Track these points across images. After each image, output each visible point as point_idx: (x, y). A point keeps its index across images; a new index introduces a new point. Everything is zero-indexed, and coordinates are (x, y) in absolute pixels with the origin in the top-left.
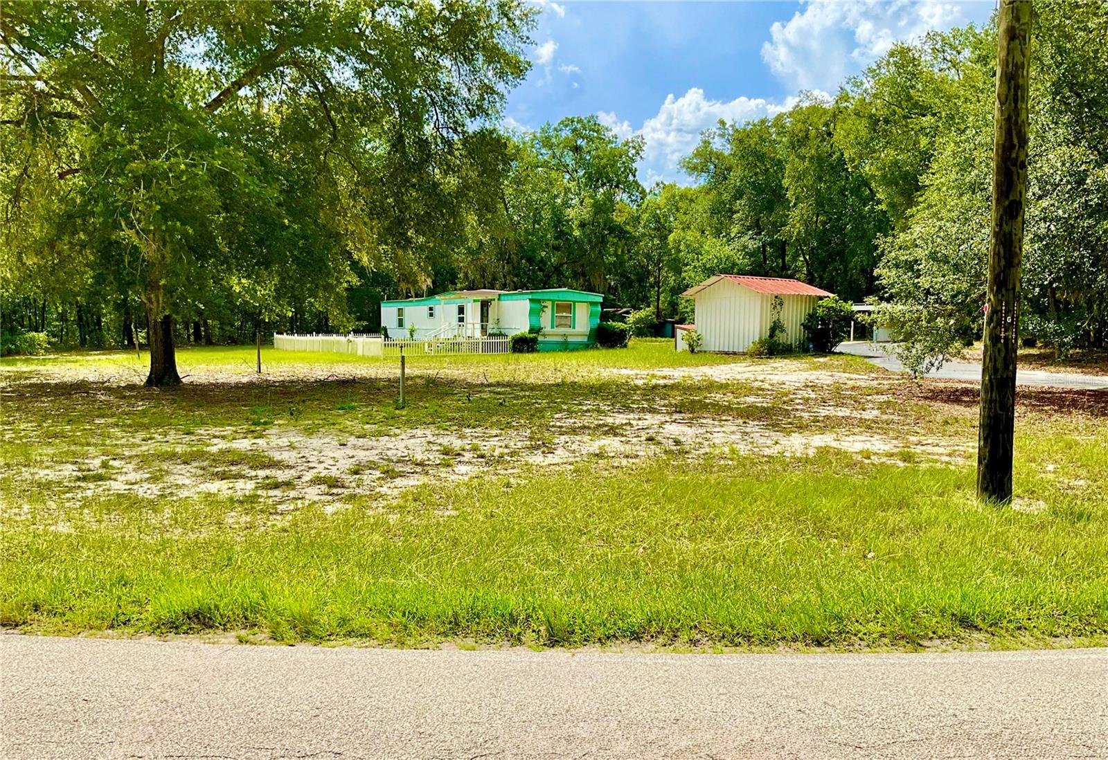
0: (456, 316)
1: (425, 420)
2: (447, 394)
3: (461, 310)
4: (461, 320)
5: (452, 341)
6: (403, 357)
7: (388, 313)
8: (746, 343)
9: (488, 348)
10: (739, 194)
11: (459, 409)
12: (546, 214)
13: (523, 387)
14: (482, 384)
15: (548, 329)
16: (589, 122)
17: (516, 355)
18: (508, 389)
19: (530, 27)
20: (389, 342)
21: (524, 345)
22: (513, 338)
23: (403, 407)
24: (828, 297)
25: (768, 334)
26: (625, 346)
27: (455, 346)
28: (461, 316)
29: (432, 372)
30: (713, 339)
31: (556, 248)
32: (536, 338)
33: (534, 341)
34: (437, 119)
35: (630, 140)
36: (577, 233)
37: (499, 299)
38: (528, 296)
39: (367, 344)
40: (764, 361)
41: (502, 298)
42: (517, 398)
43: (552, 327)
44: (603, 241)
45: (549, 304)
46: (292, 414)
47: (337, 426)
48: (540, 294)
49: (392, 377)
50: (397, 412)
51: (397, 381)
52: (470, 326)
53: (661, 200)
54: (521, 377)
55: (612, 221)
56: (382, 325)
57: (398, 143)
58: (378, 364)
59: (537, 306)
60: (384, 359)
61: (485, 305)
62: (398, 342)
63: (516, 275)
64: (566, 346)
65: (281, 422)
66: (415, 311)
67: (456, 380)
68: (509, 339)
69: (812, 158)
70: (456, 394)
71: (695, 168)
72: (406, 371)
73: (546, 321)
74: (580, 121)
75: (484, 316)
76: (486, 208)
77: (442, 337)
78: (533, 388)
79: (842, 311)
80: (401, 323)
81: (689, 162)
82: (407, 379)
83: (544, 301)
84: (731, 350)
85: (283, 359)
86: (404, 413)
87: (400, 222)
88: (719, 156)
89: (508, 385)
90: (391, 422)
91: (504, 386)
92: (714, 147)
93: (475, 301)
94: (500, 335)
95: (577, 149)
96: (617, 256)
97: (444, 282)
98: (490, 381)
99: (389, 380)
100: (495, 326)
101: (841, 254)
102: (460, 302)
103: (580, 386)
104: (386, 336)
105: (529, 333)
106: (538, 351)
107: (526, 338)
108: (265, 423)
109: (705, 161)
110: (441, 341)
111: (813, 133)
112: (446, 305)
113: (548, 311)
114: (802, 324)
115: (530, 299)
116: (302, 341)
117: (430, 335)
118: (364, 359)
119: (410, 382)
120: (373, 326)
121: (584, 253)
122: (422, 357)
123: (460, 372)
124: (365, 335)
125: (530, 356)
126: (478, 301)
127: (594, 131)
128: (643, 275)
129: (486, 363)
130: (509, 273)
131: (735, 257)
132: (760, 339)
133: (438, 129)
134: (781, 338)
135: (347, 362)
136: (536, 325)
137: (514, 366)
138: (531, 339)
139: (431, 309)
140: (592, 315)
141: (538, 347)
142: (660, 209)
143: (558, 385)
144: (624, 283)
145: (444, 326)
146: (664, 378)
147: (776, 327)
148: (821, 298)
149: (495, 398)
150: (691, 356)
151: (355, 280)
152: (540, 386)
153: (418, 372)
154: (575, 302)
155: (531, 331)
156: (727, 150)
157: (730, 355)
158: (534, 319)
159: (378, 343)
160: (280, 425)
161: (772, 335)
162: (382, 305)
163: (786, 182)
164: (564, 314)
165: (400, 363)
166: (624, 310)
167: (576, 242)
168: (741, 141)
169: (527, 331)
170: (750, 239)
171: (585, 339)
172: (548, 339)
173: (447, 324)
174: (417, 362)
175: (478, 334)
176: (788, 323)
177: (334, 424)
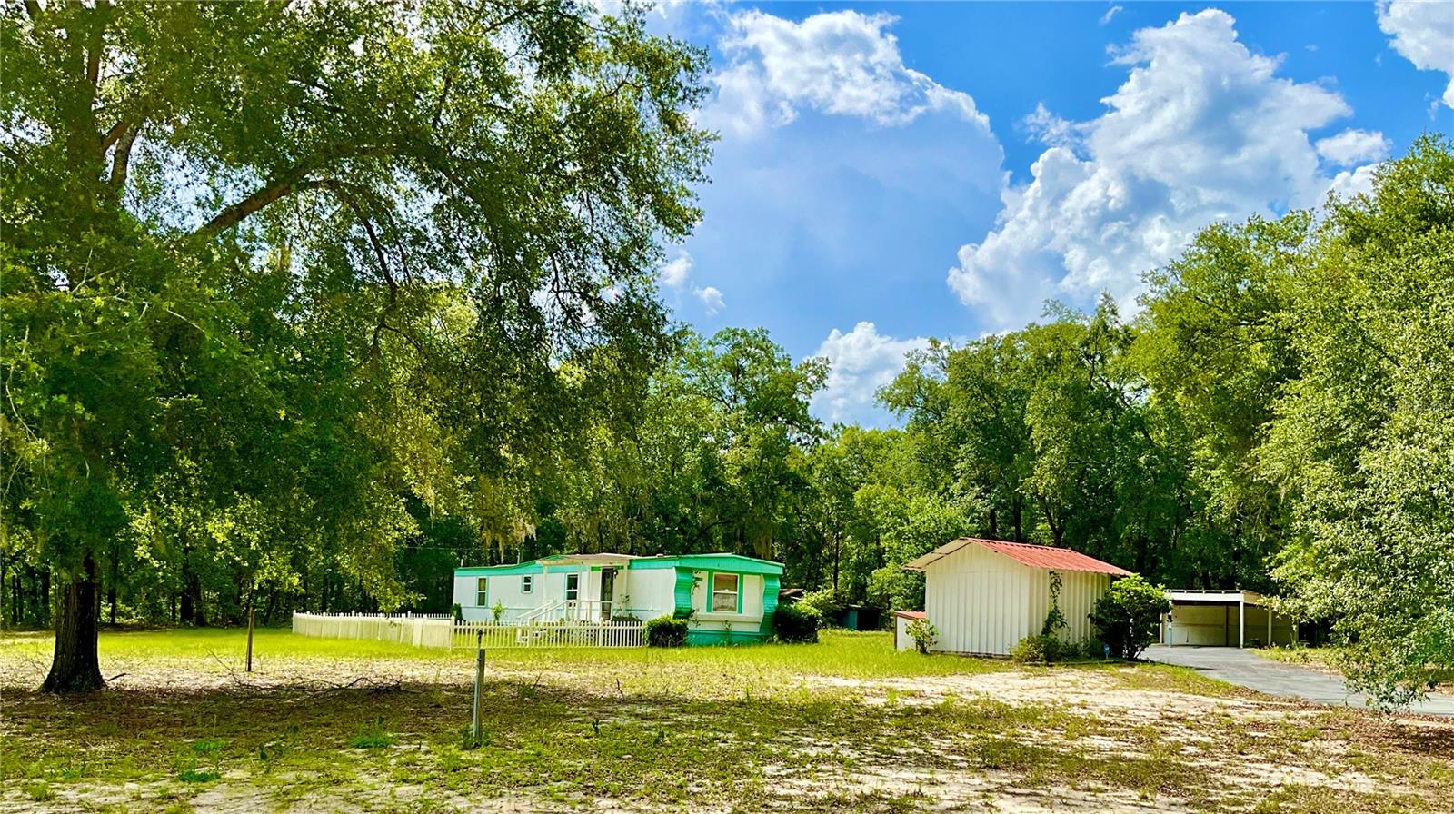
0: (564, 591)
1: (518, 775)
2: (555, 716)
3: (573, 582)
4: (572, 596)
5: (559, 627)
6: (482, 652)
7: (465, 585)
8: (1007, 641)
9: (613, 638)
10: (960, 438)
11: (582, 751)
12: (691, 457)
13: (683, 705)
14: (612, 697)
15: (702, 613)
16: (756, 336)
17: (657, 651)
18: (658, 709)
19: (700, 159)
20: (463, 627)
21: (667, 635)
22: (650, 625)
23: (477, 746)
24: (1125, 576)
25: (1041, 629)
26: (815, 641)
27: (560, 635)
28: (573, 590)
29: (528, 676)
30: (954, 634)
31: (706, 502)
32: (685, 625)
33: (682, 629)
34: (557, 279)
35: (811, 362)
36: (733, 482)
37: (629, 567)
38: (673, 563)
39: (429, 629)
40: (1041, 669)
41: (635, 564)
42: (678, 726)
43: (709, 610)
44: (772, 494)
45: (704, 575)
46: (263, 757)
47: (343, 789)
48: (689, 561)
49: (462, 682)
50: (465, 755)
51: (469, 690)
52: (585, 606)
53: (839, 447)
54: (677, 688)
55: (785, 467)
56: (454, 602)
57: (493, 308)
58: (442, 660)
59: (686, 578)
60: (453, 653)
61: (608, 575)
62: (475, 627)
63: (648, 537)
64: (728, 639)
65: (237, 774)
66: (504, 583)
67: (568, 690)
68: (644, 626)
69: (1065, 388)
70: (571, 716)
71: (898, 402)
72: (488, 672)
73: (699, 600)
74: (744, 334)
75: (607, 591)
76: (627, 419)
77: (543, 620)
78: (702, 708)
79: (1151, 598)
80: (482, 600)
81: (890, 393)
82: (488, 687)
83: (698, 570)
84: (983, 651)
85: (296, 649)
86: (477, 756)
87: (488, 430)
88: (932, 386)
89: (656, 701)
90: (452, 779)
91: (649, 702)
92: (924, 374)
93: (593, 569)
94: (630, 619)
95: (737, 371)
96: (786, 516)
97: (547, 543)
98: (626, 694)
99: (457, 688)
100: (623, 606)
101: (1107, 520)
102: (571, 570)
103: (779, 707)
104: (459, 618)
105: (674, 618)
106: (688, 645)
107: (671, 625)
108: (204, 778)
109: (911, 391)
110: (541, 626)
111: (1066, 354)
112: (549, 575)
113: (704, 585)
114: (1090, 616)
115: (677, 568)
116: (332, 622)
117: (524, 618)
118: (423, 651)
119: (492, 693)
120: (439, 602)
121: (744, 510)
122: (513, 650)
123: (572, 675)
124: (425, 616)
125: (677, 652)
126: (598, 569)
127: (762, 349)
128: (816, 544)
129: (611, 662)
130: (640, 533)
131: (960, 521)
132: (1030, 634)
133: (557, 293)
134: (1061, 636)
135: (396, 656)
136: (685, 605)
137: (657, 669)
138: (678, 626)
139: (527, 580)
140: (767, 593)
141: (689, 638)
142: (840, 458)
143: (741, 704)
144: (793, 554)
145: (546, 604)
146: (912, 695)
147: (1054, 619)
148: (1114, 578)
149: (641, 728)
150: (923, 658)
151: (412, 527)
152: (711, 705)
153: (504, 675)
154: (742, 574)
155: (678, 614)
156: (943, 378)
157: (982, 659)
158: (682, 596)
159: (444, 627)
160: (231, 782)
161: (1046, 631)
162: (456, 573)
163: (1028, 420)
164: (727, 591)
165: (476, 663)
166: (792, 590)
167: (732, 494)
168: (962, 366)
169: (671, 615)
170: (977, 497)
171: (756, 629)
172: (702, 627)
173: (551, 601)
174: (505, 658)
175: (597, 617)
176: (1069, 613)
177: (337, 783)
